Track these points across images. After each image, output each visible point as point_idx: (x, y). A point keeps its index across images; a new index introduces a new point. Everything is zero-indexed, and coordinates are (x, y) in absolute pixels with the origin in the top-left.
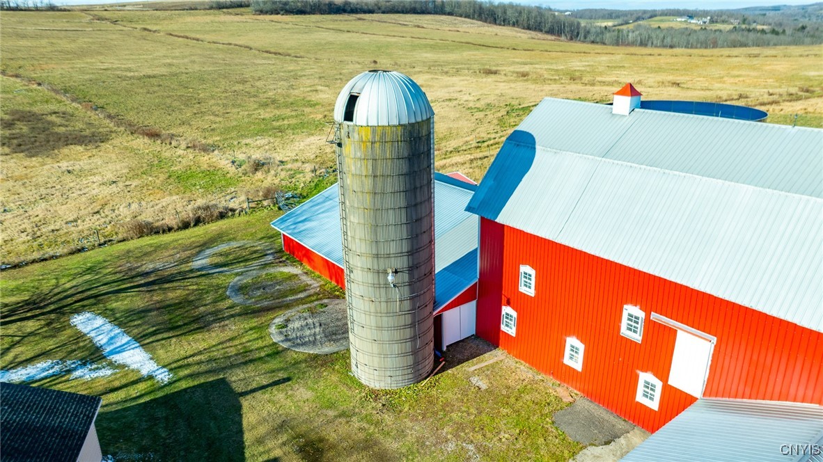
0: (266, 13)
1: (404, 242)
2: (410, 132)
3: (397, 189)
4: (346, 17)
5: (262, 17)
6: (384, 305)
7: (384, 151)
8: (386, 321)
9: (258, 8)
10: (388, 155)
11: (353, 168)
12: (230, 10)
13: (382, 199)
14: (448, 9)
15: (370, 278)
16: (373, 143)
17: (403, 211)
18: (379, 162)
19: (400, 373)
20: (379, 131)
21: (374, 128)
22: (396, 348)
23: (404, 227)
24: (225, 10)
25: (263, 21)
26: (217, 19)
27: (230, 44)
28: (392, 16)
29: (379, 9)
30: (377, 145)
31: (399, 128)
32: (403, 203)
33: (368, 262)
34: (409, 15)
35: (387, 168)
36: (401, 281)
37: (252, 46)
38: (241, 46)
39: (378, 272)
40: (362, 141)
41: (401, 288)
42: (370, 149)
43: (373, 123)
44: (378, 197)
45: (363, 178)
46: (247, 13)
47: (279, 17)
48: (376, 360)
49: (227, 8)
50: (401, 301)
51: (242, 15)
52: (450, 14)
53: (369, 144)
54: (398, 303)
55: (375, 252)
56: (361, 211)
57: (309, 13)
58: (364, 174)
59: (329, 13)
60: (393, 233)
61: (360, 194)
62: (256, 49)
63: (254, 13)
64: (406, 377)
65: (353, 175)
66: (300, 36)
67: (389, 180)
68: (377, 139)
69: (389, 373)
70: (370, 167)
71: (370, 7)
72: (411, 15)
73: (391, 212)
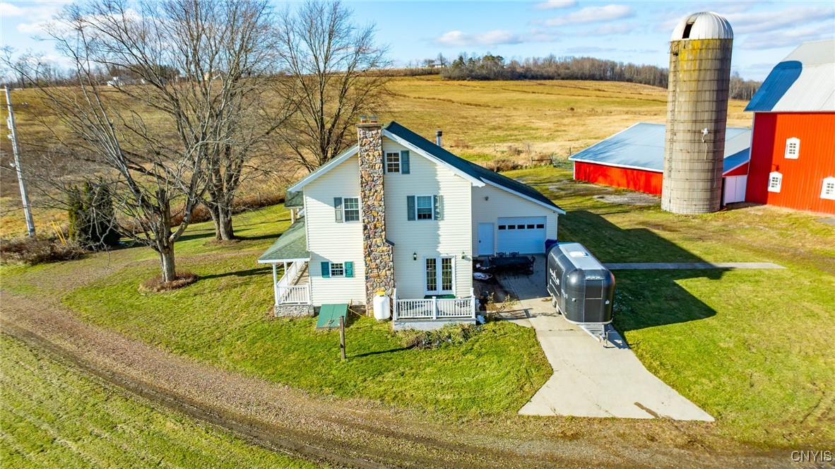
0: (454, 79)
1: (714, 113)
2: (724, 45)
3: (713, 78)
4: (527, 82)
5: (450, 82)
6: (696, 154)
7: (707, 54)
8: (698, 166)
9: (447, 75)
10: (710, 57)
11: (685, 67)
12: (422, 77)
13: (703, 84)
14: (627, 76)
15: (689, 136)
16: (701, 50)
17: (715, 93)
18: (704, 61)
19: (702, 203)
20: (706, 42)
21: (703, 41)
22: (701, 185)
23: (714, 103)
24: (417, 77)
25: (453, 85)
26: (412, 83)
27: (434, 99)
28: (571, 82)
29: (559, 75)
30: (703, 51)
31: (718, 41)
32: (715, 88)
33: (689, 126)
34: (588, 81)
35: (707, 65)
36: (709, 138)
37: (453, 100)
38: (444, 100)
39: (695, 132)
40: (694, 49)
41: (709, 144)
42: (698, 54)
43: (702, 37)
44: (701, 83)
45: (692, 72)
46: (437, 79)
47: (465, 82)
48: (686, 193)
49: (419, 75)
50: (708, 152)
51: (432, 80)
52: (630, 80)
53: (699, 51)
54: (706, 154)
55: (694, 119)
56: (688, 93)
57: (493, 80)
58: (693, 69)
59: (512, 79)
60: (707, 106)
61: (688, 83)
62: (457, 102)
63: (443, 79)
64: (705, 207)
65: (684, 71)
66: (490, 95)
67: (709, 72)
68: (704, 47)
69: (694, 203)
70: (697, 65)
71: (550, 74)
72: (590, 82)
73: (708, 93)
